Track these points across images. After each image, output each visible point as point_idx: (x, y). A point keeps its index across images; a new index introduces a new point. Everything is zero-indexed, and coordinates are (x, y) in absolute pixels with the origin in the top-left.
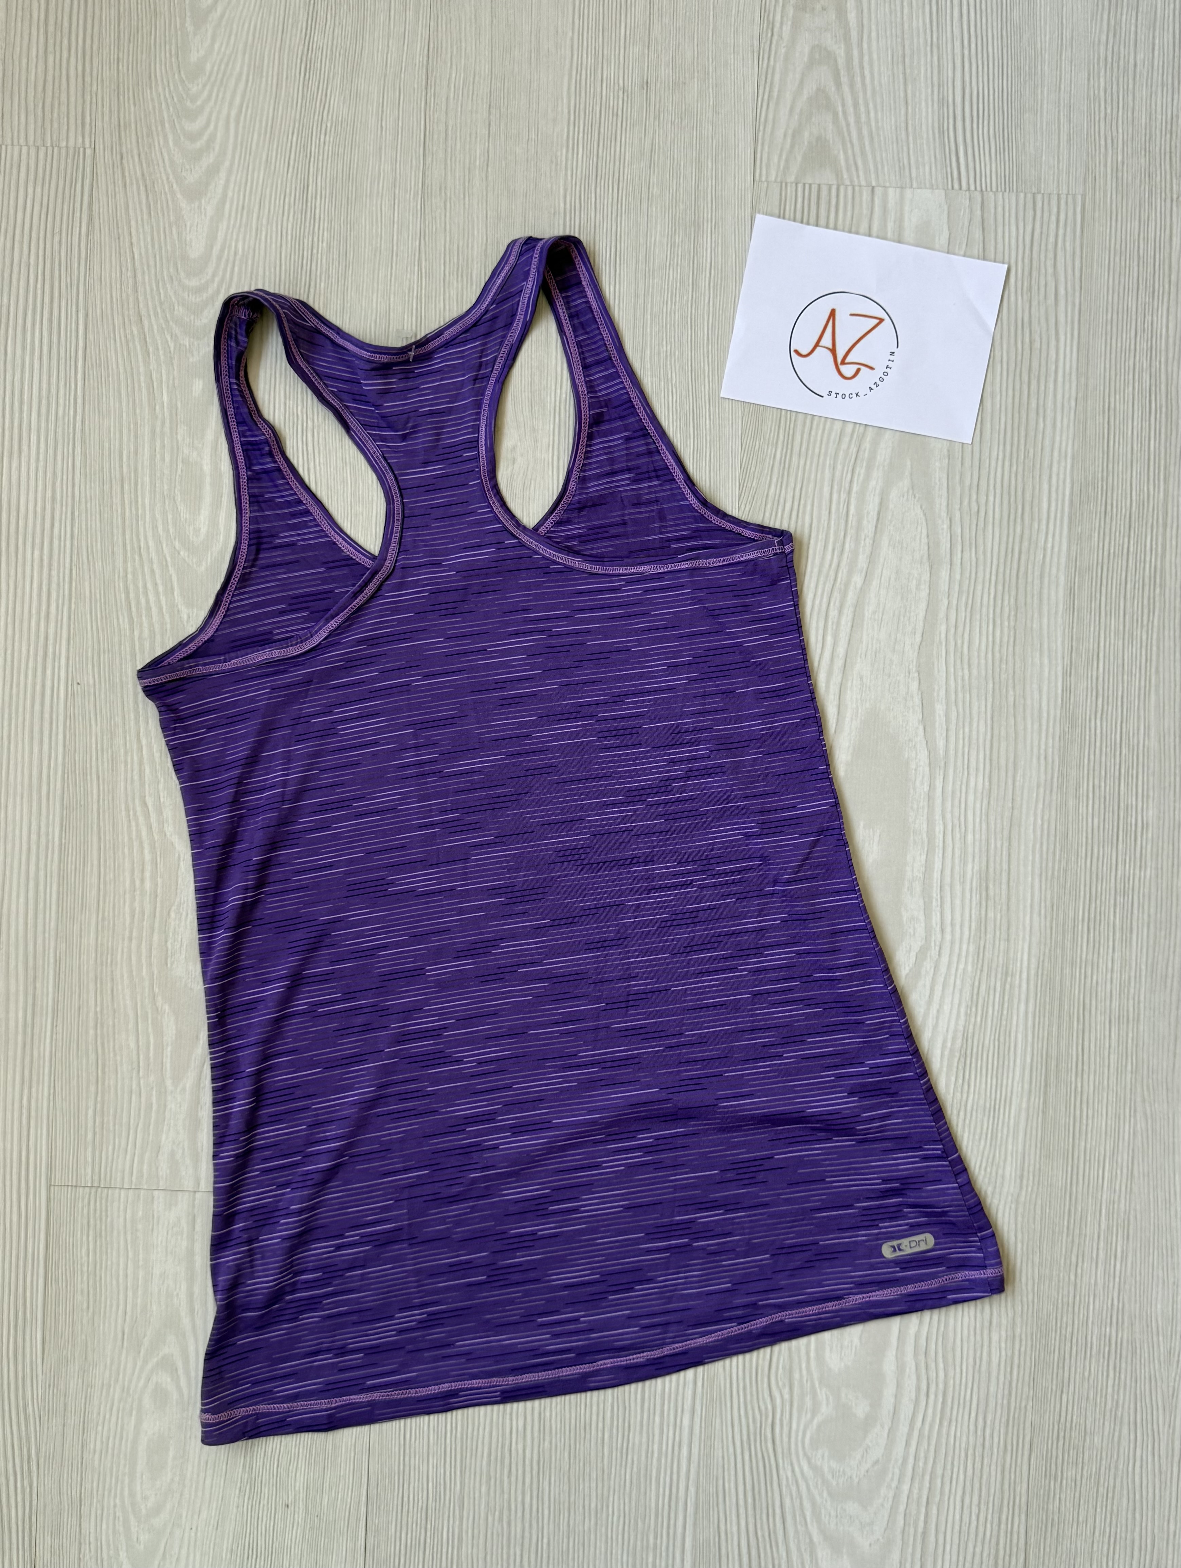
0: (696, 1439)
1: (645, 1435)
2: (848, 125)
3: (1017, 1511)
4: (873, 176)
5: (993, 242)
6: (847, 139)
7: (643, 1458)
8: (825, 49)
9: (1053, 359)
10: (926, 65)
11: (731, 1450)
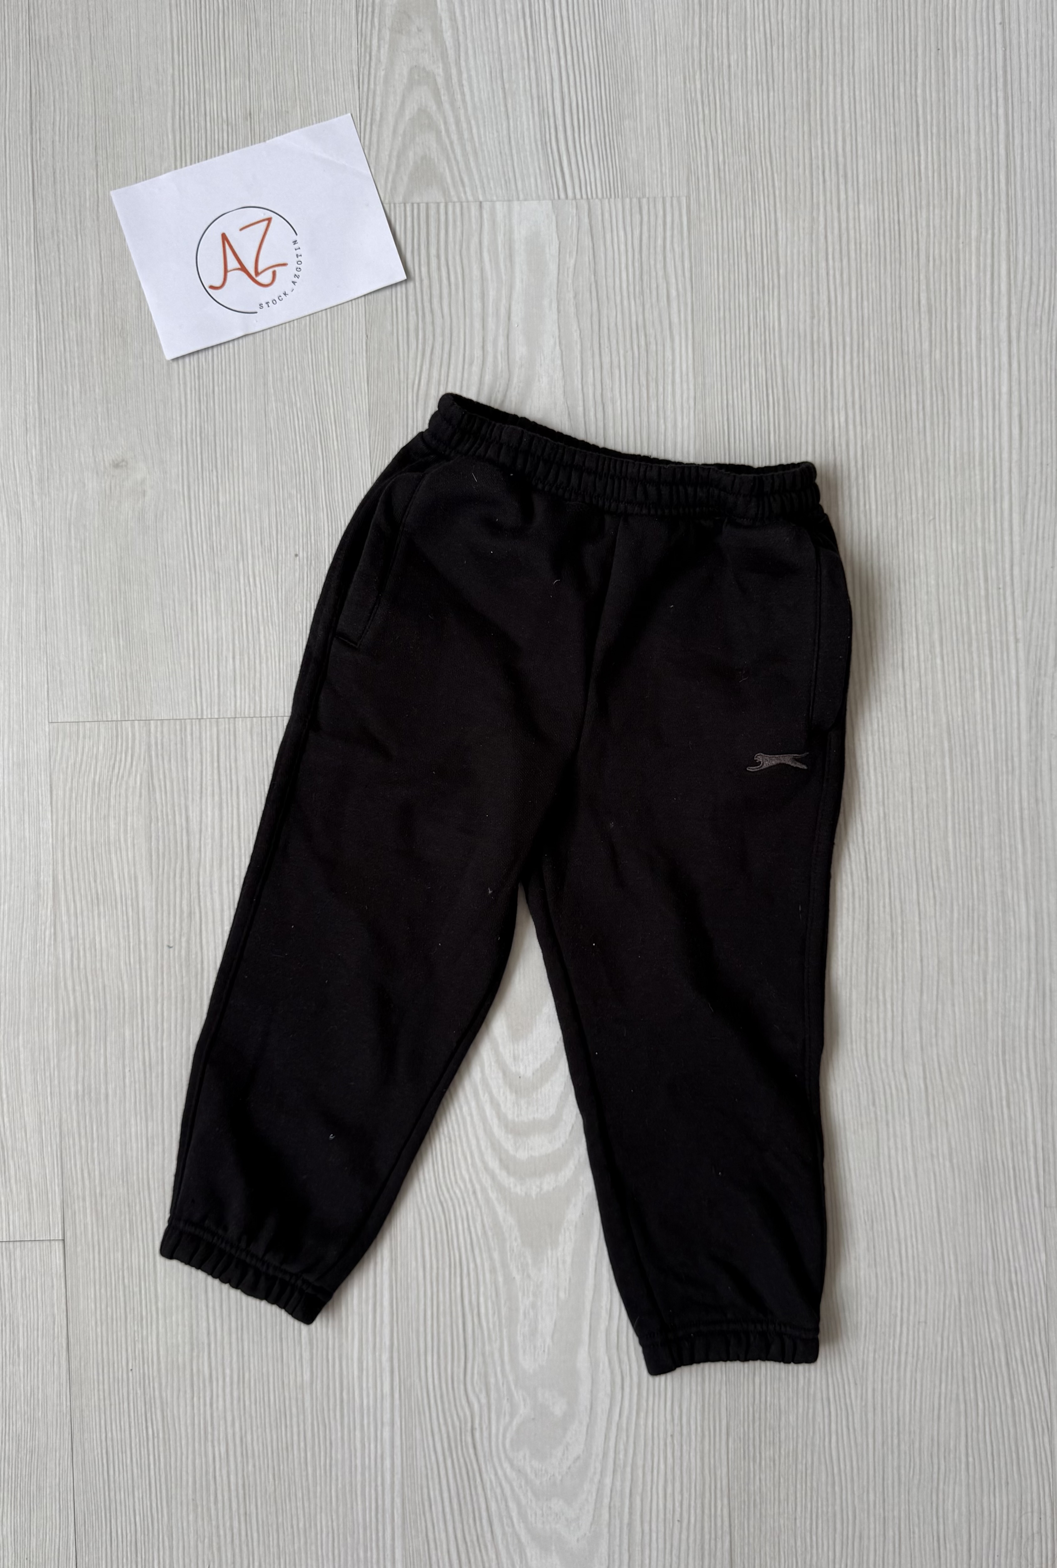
0: (397, 1451)
1: (346, 1450)
2: (452, 143)
3: (719, 1495)
4: (479, 191)
5: (602, 249)
6: (451, 156)
7: (347, 1474)
8: (424, 68)
9: (670, 360)
10: (524, 78)
11: (433, 1458)
